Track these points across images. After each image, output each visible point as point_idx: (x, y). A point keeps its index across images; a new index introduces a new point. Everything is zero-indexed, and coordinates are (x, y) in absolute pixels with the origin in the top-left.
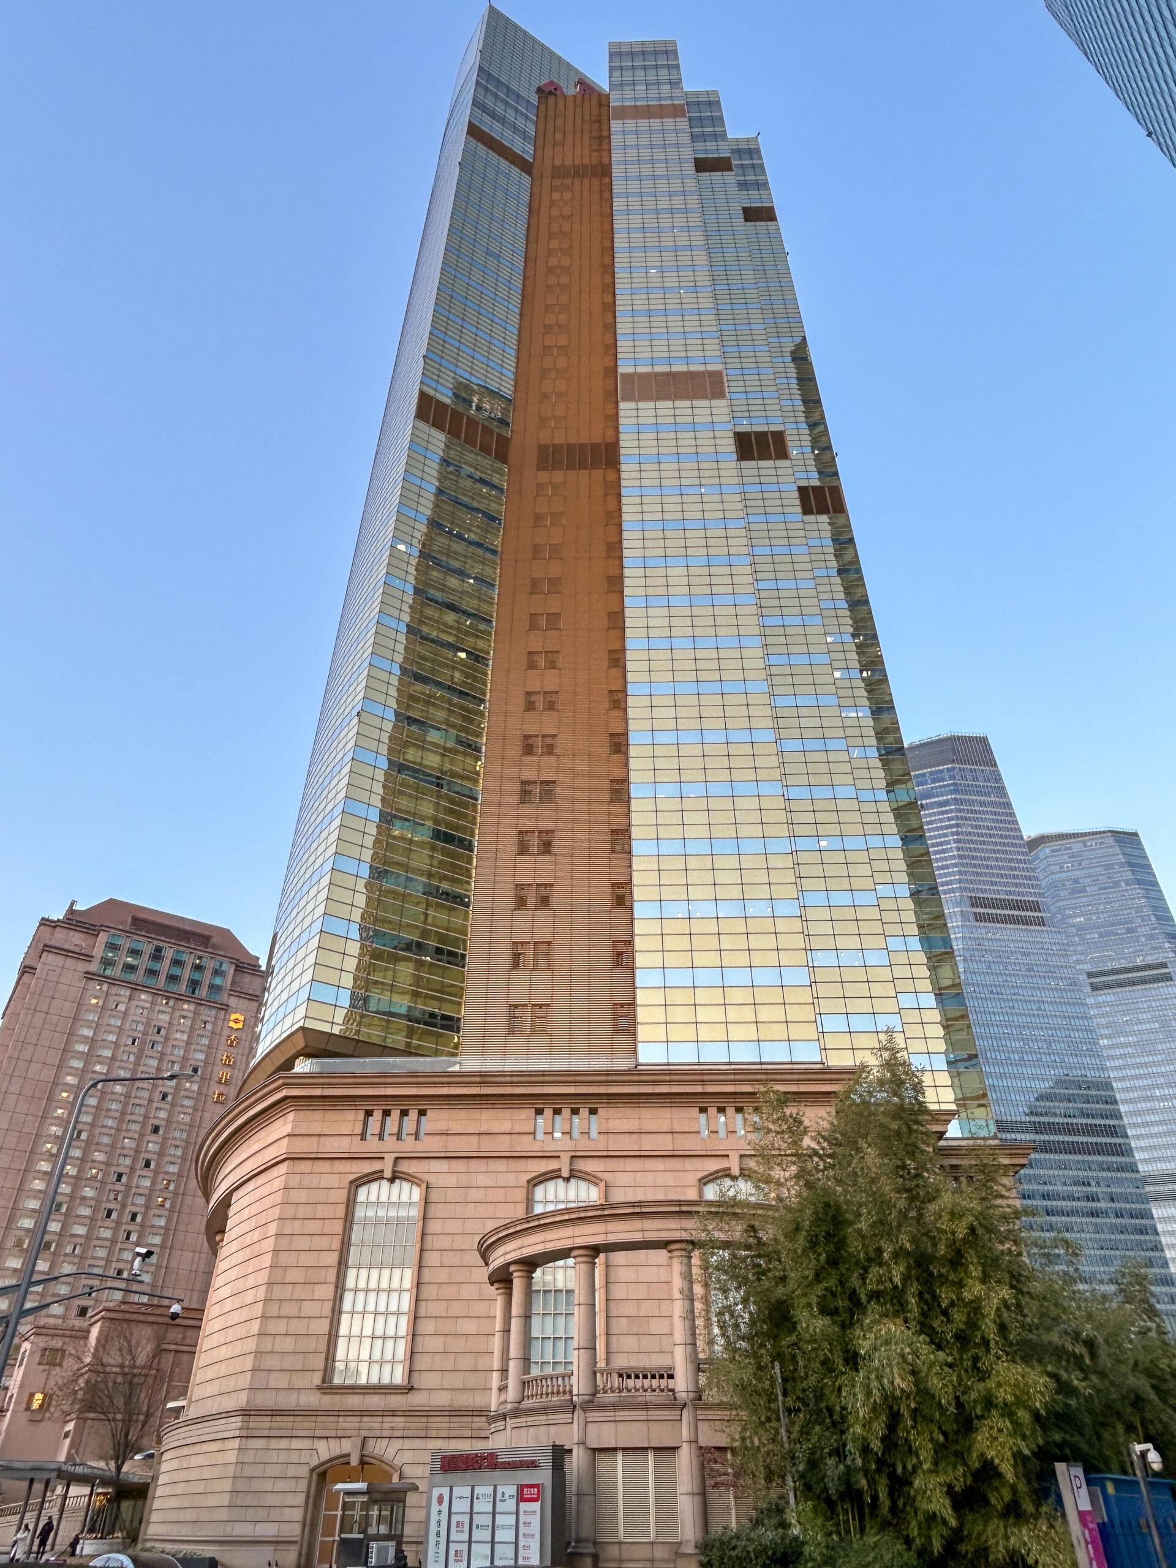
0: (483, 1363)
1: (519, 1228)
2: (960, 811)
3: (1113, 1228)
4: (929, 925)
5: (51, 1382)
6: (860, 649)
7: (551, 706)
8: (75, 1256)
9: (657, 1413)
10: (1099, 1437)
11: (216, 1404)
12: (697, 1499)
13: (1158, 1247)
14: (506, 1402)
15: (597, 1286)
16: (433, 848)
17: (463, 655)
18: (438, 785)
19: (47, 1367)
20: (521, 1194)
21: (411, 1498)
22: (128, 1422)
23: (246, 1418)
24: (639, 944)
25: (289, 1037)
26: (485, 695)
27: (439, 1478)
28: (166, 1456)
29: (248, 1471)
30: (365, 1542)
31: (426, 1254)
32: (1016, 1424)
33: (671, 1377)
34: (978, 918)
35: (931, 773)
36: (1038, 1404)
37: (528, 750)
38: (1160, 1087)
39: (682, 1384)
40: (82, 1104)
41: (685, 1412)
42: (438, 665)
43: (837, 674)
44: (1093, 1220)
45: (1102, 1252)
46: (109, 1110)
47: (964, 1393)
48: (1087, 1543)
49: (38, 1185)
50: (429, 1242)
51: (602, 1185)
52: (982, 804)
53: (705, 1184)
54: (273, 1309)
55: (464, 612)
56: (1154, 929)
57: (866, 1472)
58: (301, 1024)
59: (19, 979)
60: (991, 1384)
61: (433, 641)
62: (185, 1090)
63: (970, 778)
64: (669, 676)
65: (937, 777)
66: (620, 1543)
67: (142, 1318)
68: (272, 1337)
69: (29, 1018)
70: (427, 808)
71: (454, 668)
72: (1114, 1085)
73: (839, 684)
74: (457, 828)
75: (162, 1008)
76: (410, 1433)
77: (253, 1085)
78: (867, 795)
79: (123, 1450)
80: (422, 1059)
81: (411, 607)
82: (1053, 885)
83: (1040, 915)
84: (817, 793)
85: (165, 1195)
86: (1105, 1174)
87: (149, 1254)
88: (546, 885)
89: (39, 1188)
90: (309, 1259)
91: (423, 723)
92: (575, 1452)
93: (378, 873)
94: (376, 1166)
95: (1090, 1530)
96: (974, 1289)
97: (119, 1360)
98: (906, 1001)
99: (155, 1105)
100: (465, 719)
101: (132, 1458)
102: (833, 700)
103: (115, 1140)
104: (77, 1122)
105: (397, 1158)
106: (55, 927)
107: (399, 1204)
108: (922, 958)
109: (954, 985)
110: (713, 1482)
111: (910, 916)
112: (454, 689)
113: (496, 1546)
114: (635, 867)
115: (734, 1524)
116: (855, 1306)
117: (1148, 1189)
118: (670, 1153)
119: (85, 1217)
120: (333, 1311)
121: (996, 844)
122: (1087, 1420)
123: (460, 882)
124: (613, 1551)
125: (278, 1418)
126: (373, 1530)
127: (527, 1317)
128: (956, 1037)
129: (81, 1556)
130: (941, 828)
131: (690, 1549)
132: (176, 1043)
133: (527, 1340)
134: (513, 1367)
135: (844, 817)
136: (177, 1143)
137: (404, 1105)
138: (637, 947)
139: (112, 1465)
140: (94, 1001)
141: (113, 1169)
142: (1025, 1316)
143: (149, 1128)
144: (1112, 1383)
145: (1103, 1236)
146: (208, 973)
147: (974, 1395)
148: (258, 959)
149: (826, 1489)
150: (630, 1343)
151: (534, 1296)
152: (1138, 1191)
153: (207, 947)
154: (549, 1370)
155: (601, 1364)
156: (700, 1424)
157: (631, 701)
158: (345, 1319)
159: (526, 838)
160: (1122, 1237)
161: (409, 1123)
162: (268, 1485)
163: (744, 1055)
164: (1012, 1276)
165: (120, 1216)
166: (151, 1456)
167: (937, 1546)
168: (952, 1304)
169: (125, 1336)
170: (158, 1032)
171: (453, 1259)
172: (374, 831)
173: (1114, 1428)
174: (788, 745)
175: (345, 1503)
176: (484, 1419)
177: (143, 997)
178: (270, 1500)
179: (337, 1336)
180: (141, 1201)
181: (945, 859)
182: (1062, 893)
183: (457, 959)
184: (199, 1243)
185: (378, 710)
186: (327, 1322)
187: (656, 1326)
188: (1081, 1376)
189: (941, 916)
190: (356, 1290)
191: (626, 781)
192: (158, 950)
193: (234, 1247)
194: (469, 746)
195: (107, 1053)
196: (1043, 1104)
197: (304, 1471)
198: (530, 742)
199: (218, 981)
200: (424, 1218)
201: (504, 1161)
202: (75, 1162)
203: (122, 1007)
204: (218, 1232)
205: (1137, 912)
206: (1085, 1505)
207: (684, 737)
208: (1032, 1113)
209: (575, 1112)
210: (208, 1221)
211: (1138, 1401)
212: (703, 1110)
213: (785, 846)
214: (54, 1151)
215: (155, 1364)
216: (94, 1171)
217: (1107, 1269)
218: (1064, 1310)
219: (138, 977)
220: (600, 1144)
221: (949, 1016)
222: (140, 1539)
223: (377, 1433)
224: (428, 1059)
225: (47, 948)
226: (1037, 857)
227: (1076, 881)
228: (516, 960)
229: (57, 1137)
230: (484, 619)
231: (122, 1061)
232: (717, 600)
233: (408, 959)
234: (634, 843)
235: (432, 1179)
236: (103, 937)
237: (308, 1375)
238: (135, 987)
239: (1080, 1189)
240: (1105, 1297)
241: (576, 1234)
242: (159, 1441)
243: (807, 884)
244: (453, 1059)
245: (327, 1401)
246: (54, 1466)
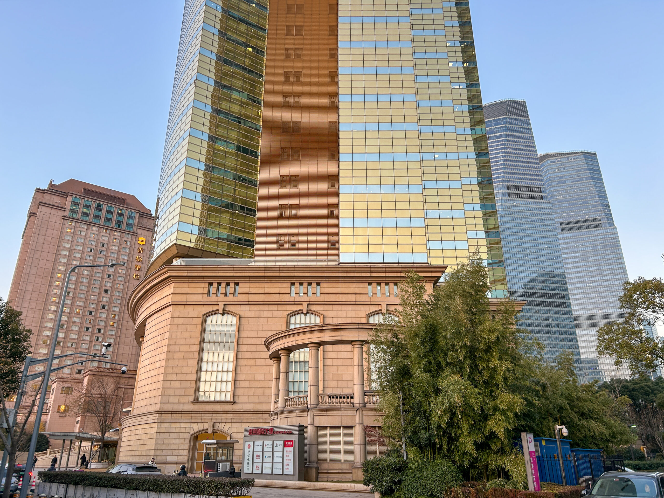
0: (267, 392)
1: (283, 335)
2: (507, 140)
3: (557, 339)
4: (486, 198)
5: (68, 401)
6: (464, 50)
7: (298, 79)
8: (73, 348)
9: (345, 412)
10: (542, 423)
11: (145, 409)
12: (364, 446)
13: (577, 347)
14: (278, 408)
15: (319, 360)
16: (237, 156)
17: (250, 49)
18: (239, 122)
19: (65, 395)
20: (284, 321)
21: (236, 446)
22: (106, 417)
23: (160, 415)
24: (342, 206)
25: (169, 248)
26: (263, 73)
27: (249, 438)
28: (124, 430)
29: (162, 436)
30: (216, 463)
31: (240, 346)
32: (507, 418)
33: (352, 398)
34: (510, 195)
35: (494, 120)
36: (517, 410)
37: (286, 104)
38: (588, 277)
39: (357, 400)
40: (68, 280)
41: (358, 412)
42: (237, 55)
43: (451, 64)
44: (548, 335)
45: (550, 349)
46: (82, 282)
47: (485, 405)
48: (531, 463)
49: (51, 316)
50: (241, 341)
51: (322, 317)
52: (519, 137)
53: (369, 317)
54: (170, 370)
55: (250, 24)
56: (597, 202)
57: (438, 436)
58: (175, 242)
59: (29, 219)
60: (497, 402)
61: (233, 41)
62: (120, 273)
63: (514, 123)
64: (361, 64)
65: (497, 122)
66: (328, 463)
67: (108, 374)
68: (170, 382)
69: (36, 238)
70: (233, 135)
71: (246, 57)
72: (566, 276)
73: (452, 70)
74: (249, 145)
75: (104, 234)
76: (235, 421)
77: (153, 270)
78: (460, 131)
79: (105, 428)
80: (236, 259)
81: (220, 20)
82: (549, 180)
83: (541, 194)
84: (435, 129)
85: (114, 321)
86: (556, 316)
87: (109, 345)
88: (295, 176)
89: (52, 318)
90: (185, 348)
91: (230, 87)
92: (309, 428)
93: (209, 168)
94: (215, 308)
95: (533, 458)
96: (495, 362)
97: (99, 392)
98: (471, 235)
99: (105, 280)
100: (252, 86)
101: (109, 431)
102: (447, 79)
103: (87, 295)
104: (67, 287)
105: (225, 304)
106: (44, 193)
107: (227, 324)
108: (480, 214)
109: (495, 228)
110: (370, 440)
111: (477, 194)
112: (246, 69)
113: (274, 464)
114: (340, 167)
115: (378, 456)
116: (439, 369)
117: (575, 322)
118: (354, 303)
119: (76, 331)
120: (197, 370)
121: (523, 158)
122: (538, 417)
123: (252, 173)
124: (325, 466)
125: (175, 415)
126: (220, 458)
127: (287, 373)
128: (493, 252)
129: (90, 469)
130: (497, 149)
131: (359, 465)
132: (112, 251)
133: (287, 382)
134: (281, 393)
135: (448, 142)
136: (118, 298)
137: (228, 280)
138: (341, 207)
139: (100, 434)
140: (69, 230)
141: (87, 309)
142: (515, 374)
143: (103, 291)
144: (550, 402)
145: (552, 342)
146: (126, 218)
147: (489, 406)
148: (150, 211)
149: (420, 443)
150: (333, 384)
151: (290, 364)
152: (571, 323)
153: (124, 205)
154: (297, 395)
155: (321, 392)
156: (364, 417)
157: (341, 78)
158: (203, 374)
159: (285, 151)
160: (561, 343)
161: (231, 288)
162: (172, 441)
163: (390, 259)
164: (512, 358)
165: (93, 330)
166: (118, 430)
167: (466, 464)
168: (484, 369)
169: (100, 382)
170: (103, 246)
171: (253, 348)
172: (206, 146)
173: (549, 420)
174: (422, 104)
175: (207, 448)
176: (268, 415)
177: (94, 228)
178: (173, 447)
179: (200, 381)
180: (103, 323)
181: (497, 165)
182: (553, 184)
183: (251, 212)
184: (132, 342)
185: (205, 80)
186: (195, 375)
187: (345, 377)
188: (537, 399)
189: (492, 194)
190: (208, 362)
191: (337, 122)
192: (99, 205)
193: (149, 343)
194: (255, 101)
195: (79, 255)
196: (531, 284)
197: (188, 436)
198: (287, 99)
199: (131, 221)
200: (239, 331)
201: (276, 306)
202: (68, 306)
203: (83, 234)
204: (141, 337)
205: (589, 193)
206: (532, 448)
207: (368, 98)
208: (525, 288)
209: (310, 284)
210: (136, 332)
211: (561, 409)
212: (370, 284)
213: (417, 157)
214: (57, 301)
215: (116, 393)
216: (78, 310)
217: (552, 356)
218: (533, 372)
219: (90, 219)
220: (321, 299)
221: (491, 243)
222: (116, 462)
223: (220, 421)
224: (238, 259)
225: (41, 204)
226: (543, 165)
227: (561, 178)
228: (281, 214)
229: (58, 295)
230: (261, 28)
231: (86, 259)
232: (389, 20)
233: (227, 212)
234: (340, 155)
235: (242, 314)
236: (70, 199)
237: (187, 397)
238: (89, 224)
239: (544, 322)
240: (552, 367)
241: (310, 337)
242: (121, 424)
243: (427, 177)
244: (251, 259)
245: (196, 408)
246: (74, 434)
